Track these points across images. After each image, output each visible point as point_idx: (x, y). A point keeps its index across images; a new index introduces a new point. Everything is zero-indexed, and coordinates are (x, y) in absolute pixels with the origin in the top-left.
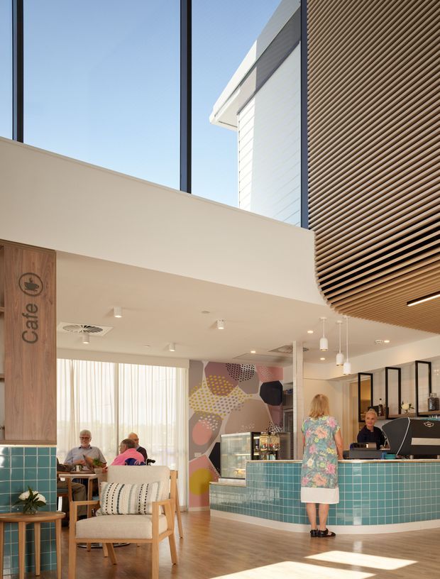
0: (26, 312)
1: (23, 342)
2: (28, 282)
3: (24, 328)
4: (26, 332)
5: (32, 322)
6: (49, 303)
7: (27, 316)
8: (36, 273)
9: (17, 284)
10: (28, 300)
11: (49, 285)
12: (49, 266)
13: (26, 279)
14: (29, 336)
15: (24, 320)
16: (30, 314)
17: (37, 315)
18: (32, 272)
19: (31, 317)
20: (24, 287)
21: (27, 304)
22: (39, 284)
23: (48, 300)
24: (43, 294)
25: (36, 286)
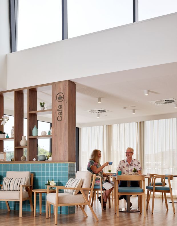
0: (58, 109)
1: (58, 121)
2: (59, 96)
3: (58, 115)
4: (59, 117)
5: (60, 112)
6: (66, 103)
7: (59, 110)
8: (62, 92)
9: (56, 99)
10: (59, 104)
11: (66, 95)
12: (66, 88)
13: (58, 96)
14: (60, 119)
15: (58, 112)
16: (60, 109)
17: (62, 109)
18: (60, 92)
19: (60, 110)
20: (58, 99)
21: (59, 105)
22: (63, 96)
23: (65, 102)
24: (64, 100)
25: (62, 97)
